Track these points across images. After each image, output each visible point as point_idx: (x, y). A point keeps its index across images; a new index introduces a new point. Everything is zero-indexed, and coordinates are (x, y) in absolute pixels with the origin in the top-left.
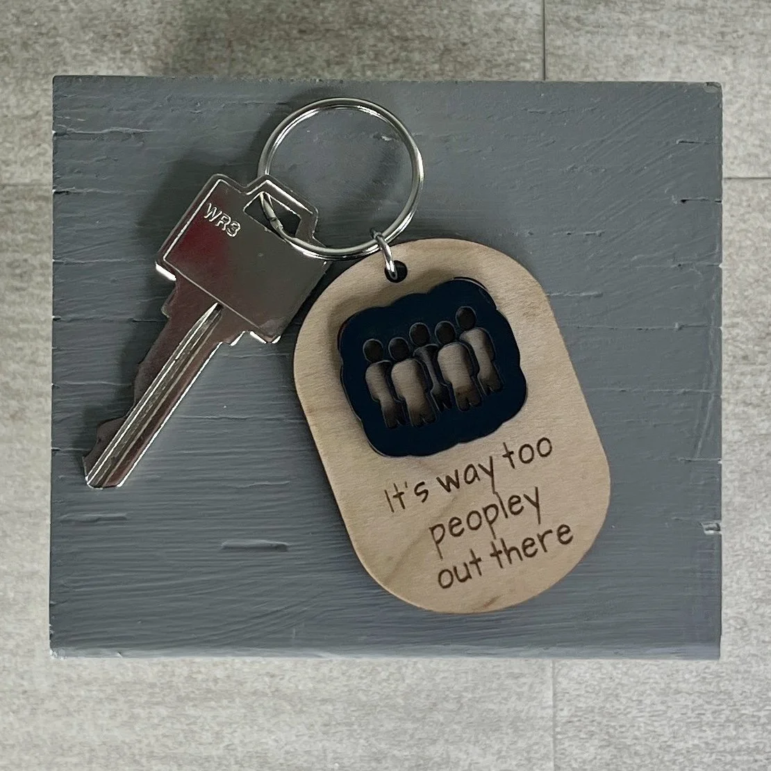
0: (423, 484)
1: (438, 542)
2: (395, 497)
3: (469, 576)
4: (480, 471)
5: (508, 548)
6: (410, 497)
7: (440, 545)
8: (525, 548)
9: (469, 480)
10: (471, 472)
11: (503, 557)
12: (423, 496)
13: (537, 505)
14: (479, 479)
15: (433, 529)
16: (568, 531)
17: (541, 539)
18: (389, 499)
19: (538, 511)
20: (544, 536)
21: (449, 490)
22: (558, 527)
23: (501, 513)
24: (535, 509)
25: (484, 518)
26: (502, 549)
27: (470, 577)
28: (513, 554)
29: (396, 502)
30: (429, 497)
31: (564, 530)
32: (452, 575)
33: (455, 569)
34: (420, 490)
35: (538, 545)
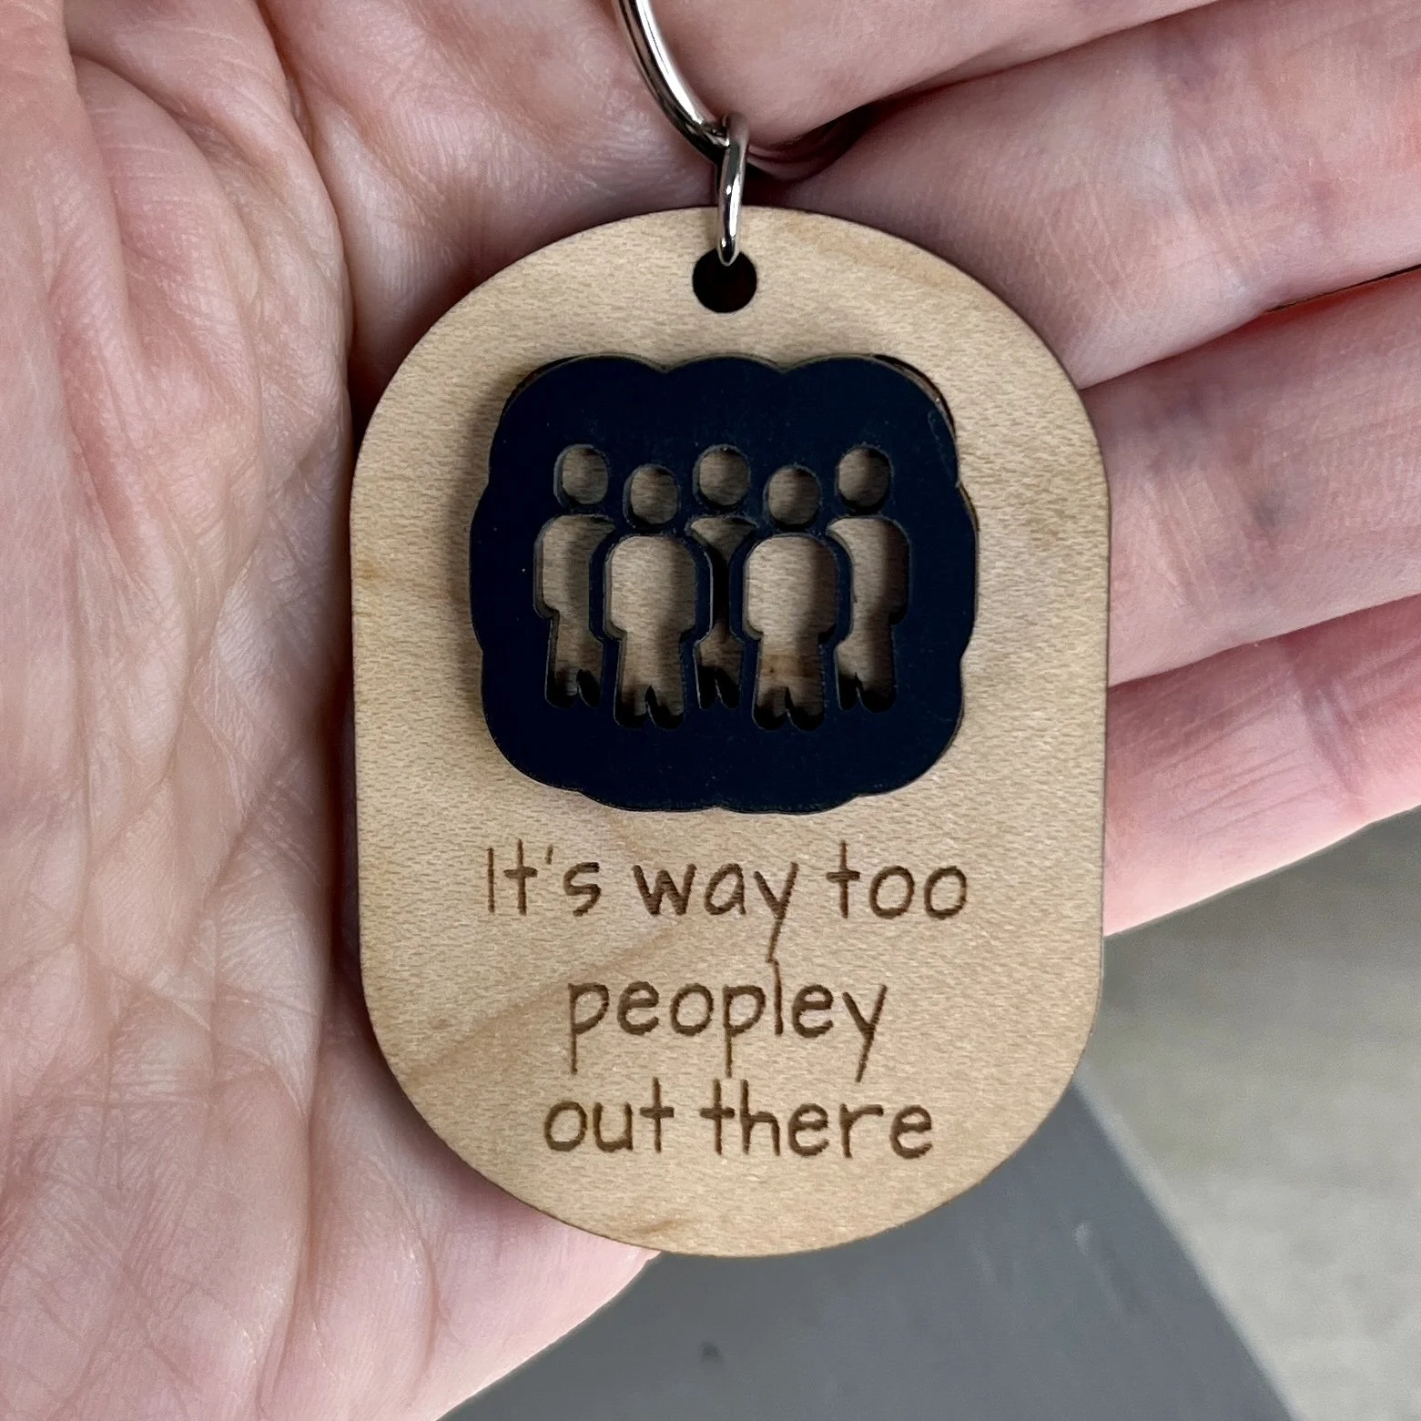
0: (594, 867)
1: (578, 1029)
2: (509, 873)
3: (627, 1143)
4: (752, 892)
5: (753, 1111)
6: (547, 890)
7: (581, 1039)
8: (796, 1126)
9: (717, 901)
10: (730, 884)
11: (733, 1128)
12: (583, 899)
13: (868, 1030)
14: (743, 911)
15: (577, 992)
16: (926, 1126)
17: (848, 1121)
18: (491, 873)
19: (867, 1047)
20: (859, 1114)
21: (655, 911)
22: (901, 1107)
23: (769, 1018)
24: (860, 1039)
25: (718, 1016)
26: (737, 1107)
27: (630, 1147)
28: (762, 1132)
29: (508, 890)
30: (596, 908)
31: (915, 1119)
32: (584, 1124)
33: (598, 1110)
34: (583, 879)
35: (833, 1133)
